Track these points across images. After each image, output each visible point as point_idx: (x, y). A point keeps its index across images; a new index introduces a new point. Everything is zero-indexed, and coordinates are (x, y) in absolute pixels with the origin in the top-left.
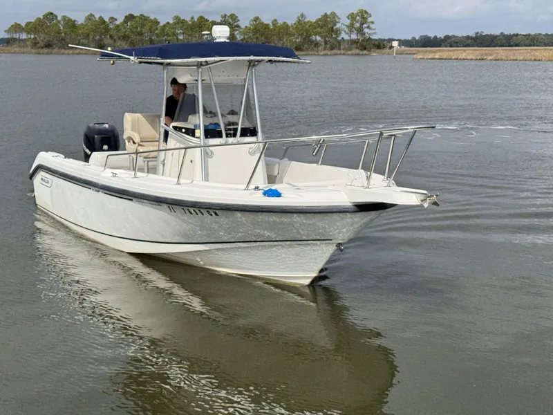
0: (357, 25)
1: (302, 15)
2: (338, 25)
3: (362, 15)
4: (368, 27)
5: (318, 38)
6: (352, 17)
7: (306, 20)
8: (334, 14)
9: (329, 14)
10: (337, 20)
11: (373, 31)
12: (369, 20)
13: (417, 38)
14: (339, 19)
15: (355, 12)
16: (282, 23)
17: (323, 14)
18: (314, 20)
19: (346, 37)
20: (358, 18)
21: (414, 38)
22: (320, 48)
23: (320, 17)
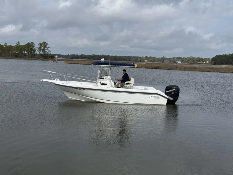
0: (43, 48)
1: (18, 42)
2: (34, 48)
3: (44, 44)
4: (47, 49)
5: (26, 52)
6: (40, 44)
7: (20, 45)
8: (32, 43)
9: (30, 42)
10: (34, 45)
11: (49, 51)
12: (48, 46)
13: (70, 55)
14: (35, 45)
15: (41, 43)
16: (9, 45)
17: (28, 42)
18: (24, 45)
19: (38, 53)
20: (43, 45)
21: (69, 55)
22: (26, 57)
23: (26, 44)
